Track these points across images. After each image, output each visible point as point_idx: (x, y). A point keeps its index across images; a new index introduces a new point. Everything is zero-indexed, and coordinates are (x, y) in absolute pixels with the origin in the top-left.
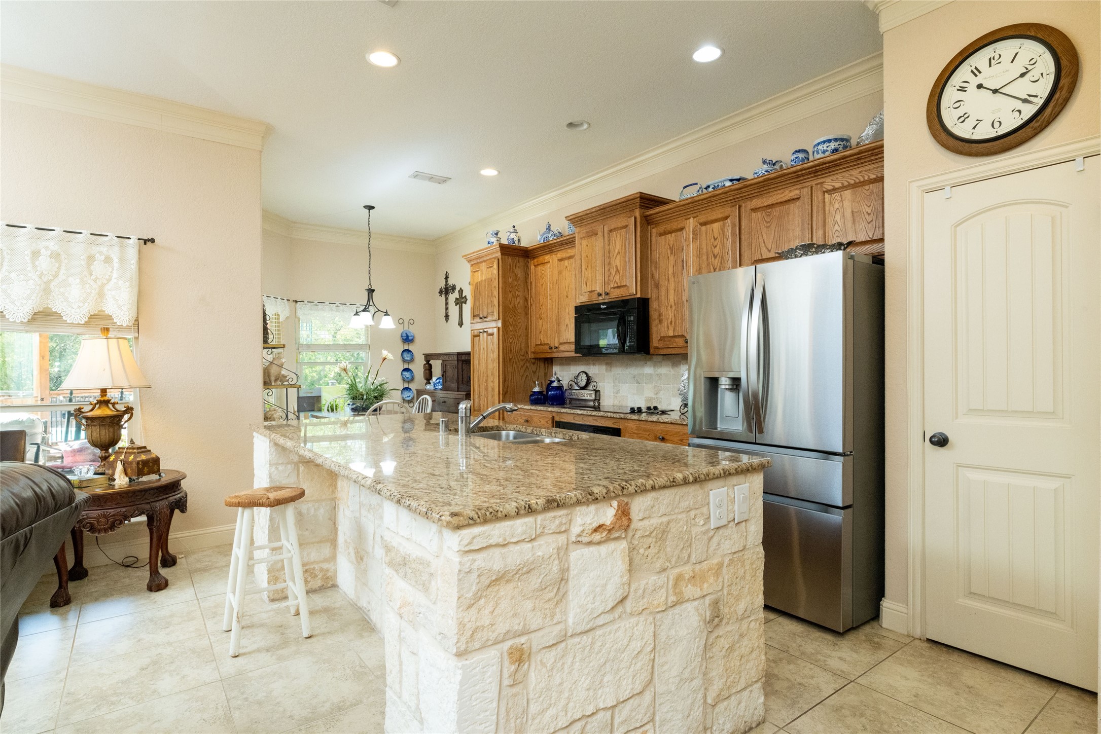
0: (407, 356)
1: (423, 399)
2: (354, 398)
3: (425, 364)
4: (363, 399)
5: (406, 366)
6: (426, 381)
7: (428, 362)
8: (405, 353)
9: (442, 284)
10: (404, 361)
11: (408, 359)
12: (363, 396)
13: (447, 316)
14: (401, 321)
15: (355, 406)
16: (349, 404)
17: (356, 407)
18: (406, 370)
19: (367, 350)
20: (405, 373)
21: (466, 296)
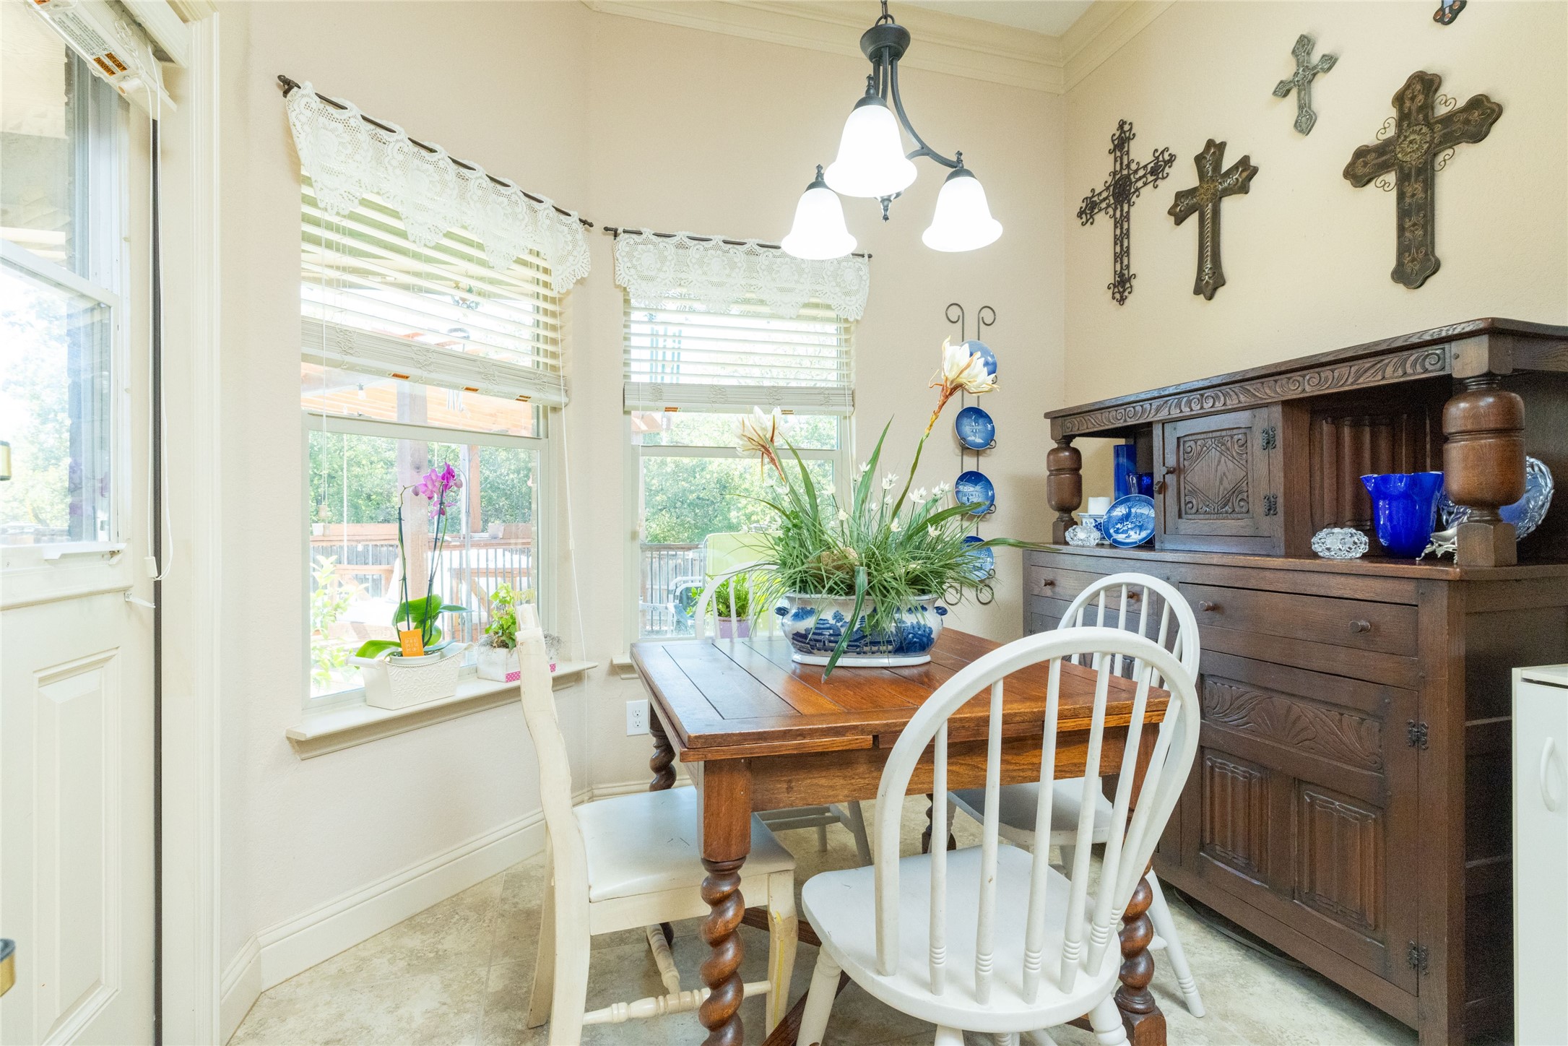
0: (974, 433)
1: (1113, 590)
2: (804, 583)
3: (1053, 451)
4: (850, 589)
5: (970, 464)
6: (1057, 514)
7: (1066, 441)
8: (966, 421)
9: (1099, 173)
10: (966, 448)
11: (979, 440)
12: (852, 572)
13: (1122, 285)
14: (955, 313)
15: (809, 623)
16: (782, 611)
17: (819, 630)
18: (972, 477)
19: (849, 409)
20: (968, 489)
21: (1245, 162)
